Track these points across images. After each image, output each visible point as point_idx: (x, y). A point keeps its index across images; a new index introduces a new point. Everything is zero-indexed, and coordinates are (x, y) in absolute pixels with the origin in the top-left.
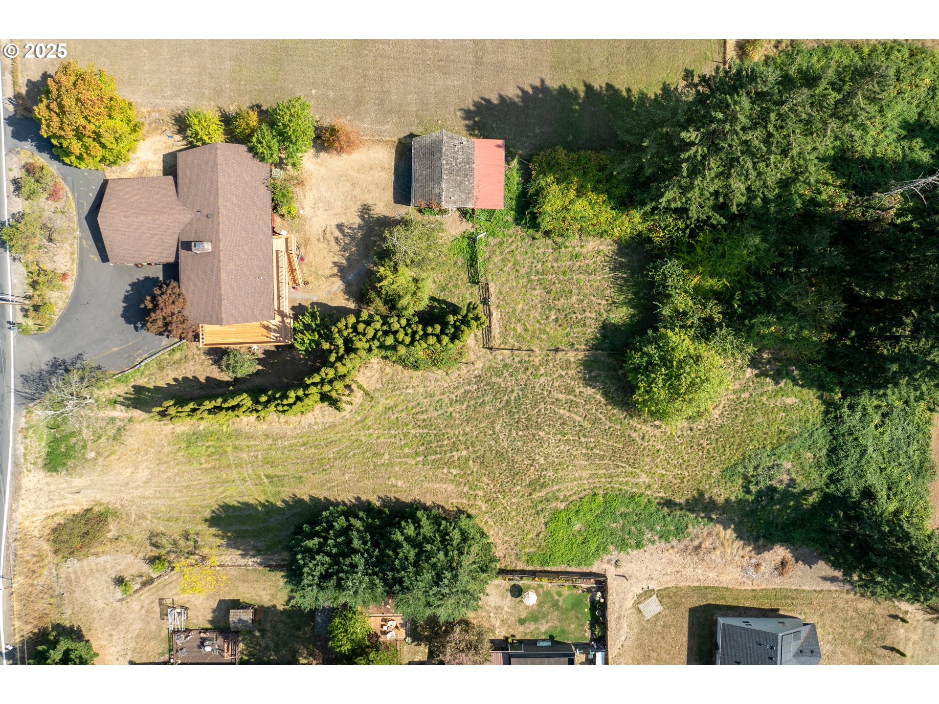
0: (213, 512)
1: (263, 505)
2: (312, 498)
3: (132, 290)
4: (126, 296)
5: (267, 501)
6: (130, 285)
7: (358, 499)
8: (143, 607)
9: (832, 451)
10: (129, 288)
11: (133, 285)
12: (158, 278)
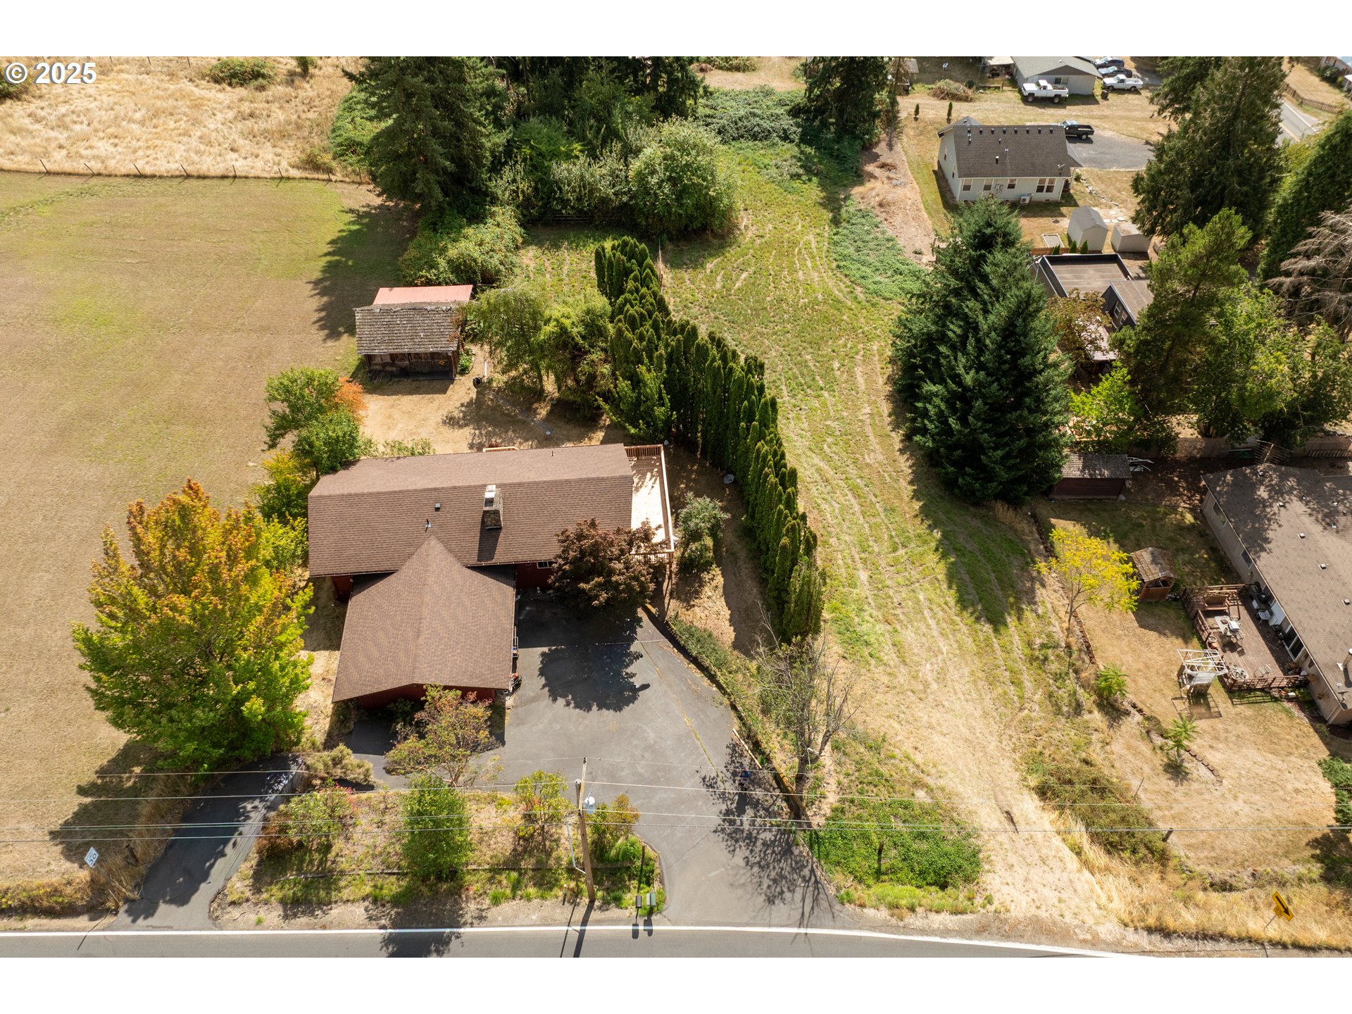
0: (978, 619)
1: (944, 556)
2: (916, 496)
3: (564, 696)
4: (576, 707)
5: (937, 550)
6: (555, 700)
7: (902, 451)
8: (1211, 747)
9: (755, 137)
10: (561, 701)
11: (554, 696)
12: (543, 654)
